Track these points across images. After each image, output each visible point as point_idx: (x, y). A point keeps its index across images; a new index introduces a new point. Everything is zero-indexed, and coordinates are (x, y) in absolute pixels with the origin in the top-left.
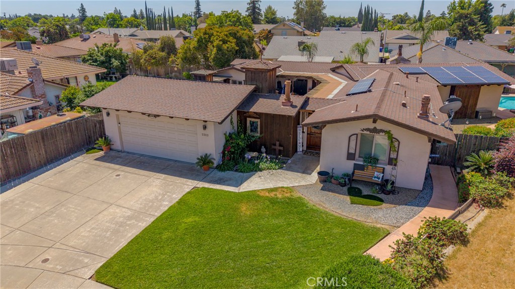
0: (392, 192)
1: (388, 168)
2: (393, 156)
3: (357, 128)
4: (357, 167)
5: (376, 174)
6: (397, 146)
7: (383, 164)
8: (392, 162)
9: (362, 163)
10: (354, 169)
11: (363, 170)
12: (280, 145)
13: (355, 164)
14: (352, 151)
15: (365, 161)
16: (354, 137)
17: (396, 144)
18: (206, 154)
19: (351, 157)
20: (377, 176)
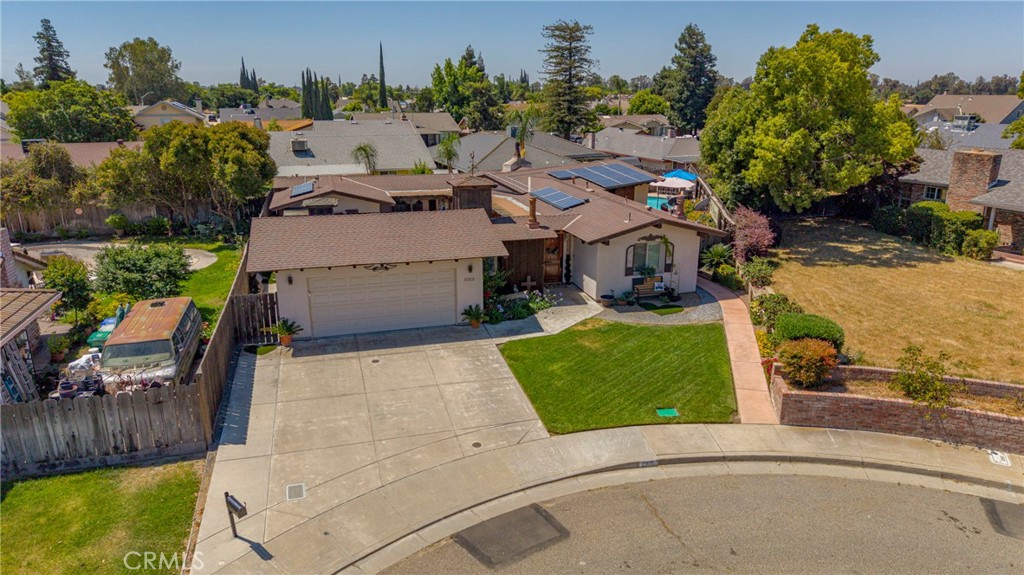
0: (678, 298)
1: (666, 276)
2: (669, 262)
3: (633, 238)
4: (635, 282)
5: (656, 284)
6: (671, 249)
7: (661, 272)
8: (668, 268)
9: (639, 277)
10: (634, 285)
11: (642, 283)
12: (532, 280)
13: (634, 280)
14: (630, 265)
15: (642, 274)
16: (632, 249)
17: (671, 248)
18: (470, 307)
19: (628, 272)
20: (658, 287)
